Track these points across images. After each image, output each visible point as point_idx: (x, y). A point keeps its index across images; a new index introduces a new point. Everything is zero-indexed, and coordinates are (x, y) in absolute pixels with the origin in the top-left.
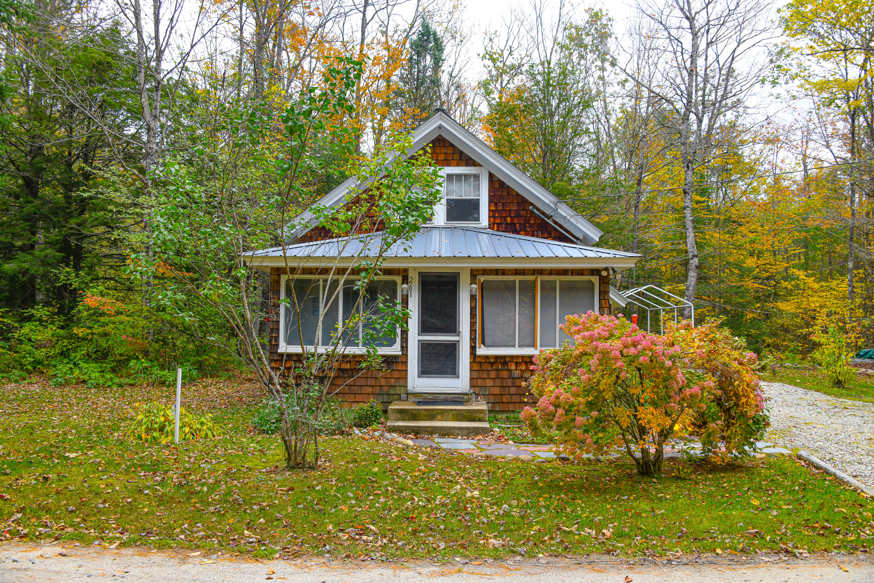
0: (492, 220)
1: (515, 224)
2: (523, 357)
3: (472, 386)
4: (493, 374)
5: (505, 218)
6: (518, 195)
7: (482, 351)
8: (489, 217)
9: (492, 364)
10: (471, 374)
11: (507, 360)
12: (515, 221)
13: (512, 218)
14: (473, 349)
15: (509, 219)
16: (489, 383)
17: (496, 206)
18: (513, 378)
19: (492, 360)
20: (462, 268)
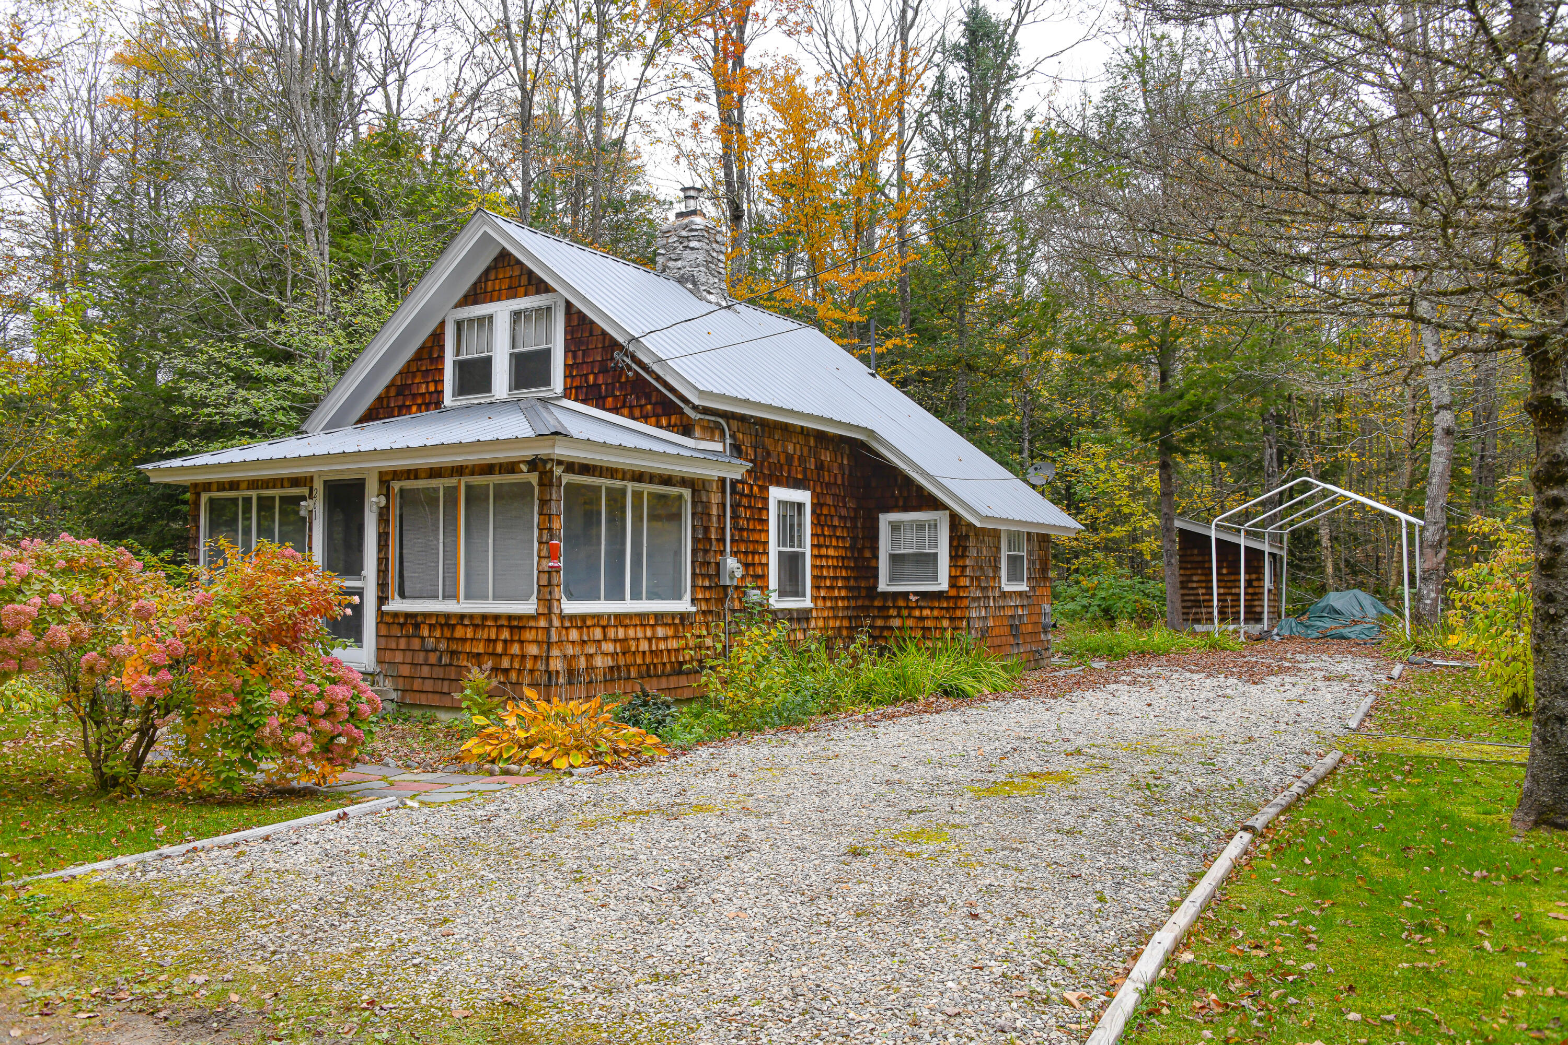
0: (569, 380)
1: (600, 385)
2: (437, 615)
3: (380, 662)
4: (403, 644)
5: (586, 376)
6: (604, 333)
7: (396, 605)
8: (565, 377)
9: (402, 625)
10: (378, 642)
11: (419, 619)
12: (600, 381)
13: (596, 375)
14: (382, 600)
15: (591, 378)
16: (399, 657)
17: (574, 357)
18: (427, 651)
19: (402, 620)
20: (369, 469)
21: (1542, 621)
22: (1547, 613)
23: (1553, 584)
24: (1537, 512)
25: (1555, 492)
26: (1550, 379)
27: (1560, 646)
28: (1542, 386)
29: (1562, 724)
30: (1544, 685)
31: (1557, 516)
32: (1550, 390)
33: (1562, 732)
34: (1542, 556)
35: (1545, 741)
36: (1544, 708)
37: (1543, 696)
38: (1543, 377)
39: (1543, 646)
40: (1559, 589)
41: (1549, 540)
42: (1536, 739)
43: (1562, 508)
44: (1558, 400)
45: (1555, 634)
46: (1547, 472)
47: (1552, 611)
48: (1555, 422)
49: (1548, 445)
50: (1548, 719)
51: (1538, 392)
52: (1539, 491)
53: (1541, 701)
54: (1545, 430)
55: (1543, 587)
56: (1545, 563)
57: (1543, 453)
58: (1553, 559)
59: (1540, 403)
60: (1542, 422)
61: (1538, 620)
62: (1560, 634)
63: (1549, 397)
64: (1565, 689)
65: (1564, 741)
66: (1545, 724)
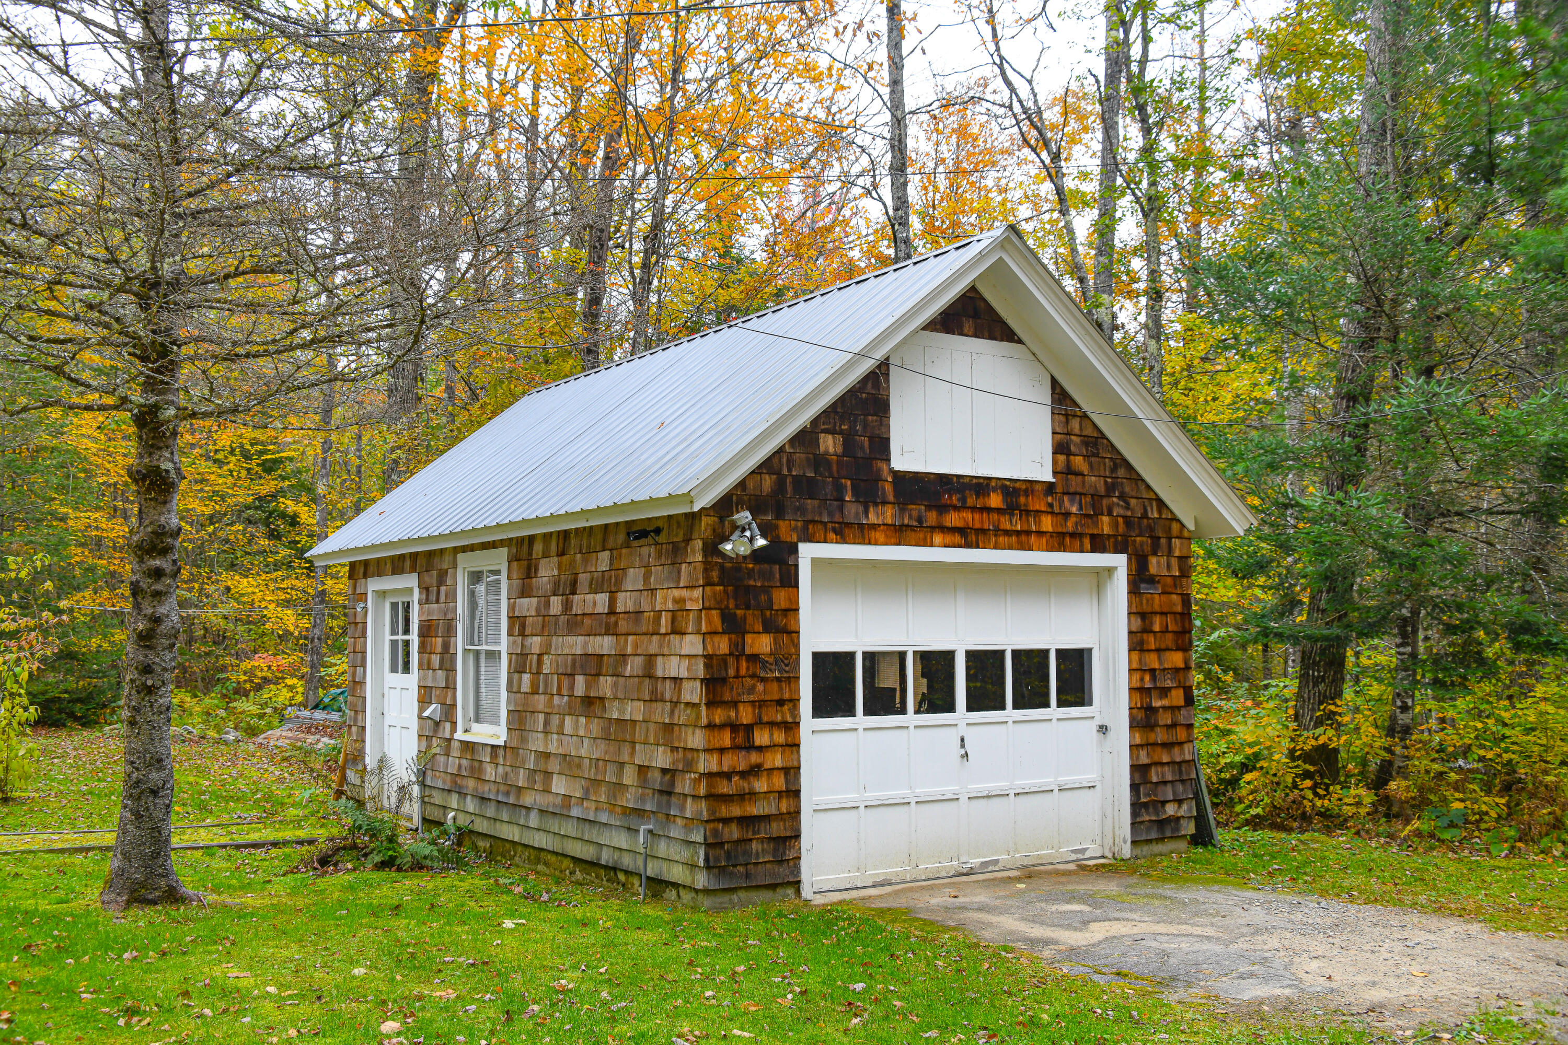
21: (138, 692)
22: (144, 684)
23: (151, 655)
24: (138, 582)
25: (158, 562)
26: (160, 448)
27: (156, 717)
28: (150, 454)
29: (155, 797)
30: (139, 758)
31: (158, 587)
32: (158, 460)
33: (155, 804)
34: (141, 627)
35: (138, 816)
36: (138, 782)
37: (138, 769)
38: (152, 446)
39: (138, 718)
40: (157, 660)
41: (150, 611)
42: (128, 815)
43: (163, 579)
44: (167, 471)
45: (151, 706)
46: (152, 542)
47: (149, 683)
48: (162, 491)
49: (152, 514)
50: (142, 793)
51: (147, 460)
52: (141, 561)
53: (135, 775)
54: (151, 499)
55: (141, 658)
56: (144, 633)
57: (147, 522)
58: (153, 630)
59: (149, 472)
60: (148, 490)
61: (134, 692)
62: (156, 705)
63: (158, 467)
64: (160, 761)
65: (158, 814)
66: (139, 798)
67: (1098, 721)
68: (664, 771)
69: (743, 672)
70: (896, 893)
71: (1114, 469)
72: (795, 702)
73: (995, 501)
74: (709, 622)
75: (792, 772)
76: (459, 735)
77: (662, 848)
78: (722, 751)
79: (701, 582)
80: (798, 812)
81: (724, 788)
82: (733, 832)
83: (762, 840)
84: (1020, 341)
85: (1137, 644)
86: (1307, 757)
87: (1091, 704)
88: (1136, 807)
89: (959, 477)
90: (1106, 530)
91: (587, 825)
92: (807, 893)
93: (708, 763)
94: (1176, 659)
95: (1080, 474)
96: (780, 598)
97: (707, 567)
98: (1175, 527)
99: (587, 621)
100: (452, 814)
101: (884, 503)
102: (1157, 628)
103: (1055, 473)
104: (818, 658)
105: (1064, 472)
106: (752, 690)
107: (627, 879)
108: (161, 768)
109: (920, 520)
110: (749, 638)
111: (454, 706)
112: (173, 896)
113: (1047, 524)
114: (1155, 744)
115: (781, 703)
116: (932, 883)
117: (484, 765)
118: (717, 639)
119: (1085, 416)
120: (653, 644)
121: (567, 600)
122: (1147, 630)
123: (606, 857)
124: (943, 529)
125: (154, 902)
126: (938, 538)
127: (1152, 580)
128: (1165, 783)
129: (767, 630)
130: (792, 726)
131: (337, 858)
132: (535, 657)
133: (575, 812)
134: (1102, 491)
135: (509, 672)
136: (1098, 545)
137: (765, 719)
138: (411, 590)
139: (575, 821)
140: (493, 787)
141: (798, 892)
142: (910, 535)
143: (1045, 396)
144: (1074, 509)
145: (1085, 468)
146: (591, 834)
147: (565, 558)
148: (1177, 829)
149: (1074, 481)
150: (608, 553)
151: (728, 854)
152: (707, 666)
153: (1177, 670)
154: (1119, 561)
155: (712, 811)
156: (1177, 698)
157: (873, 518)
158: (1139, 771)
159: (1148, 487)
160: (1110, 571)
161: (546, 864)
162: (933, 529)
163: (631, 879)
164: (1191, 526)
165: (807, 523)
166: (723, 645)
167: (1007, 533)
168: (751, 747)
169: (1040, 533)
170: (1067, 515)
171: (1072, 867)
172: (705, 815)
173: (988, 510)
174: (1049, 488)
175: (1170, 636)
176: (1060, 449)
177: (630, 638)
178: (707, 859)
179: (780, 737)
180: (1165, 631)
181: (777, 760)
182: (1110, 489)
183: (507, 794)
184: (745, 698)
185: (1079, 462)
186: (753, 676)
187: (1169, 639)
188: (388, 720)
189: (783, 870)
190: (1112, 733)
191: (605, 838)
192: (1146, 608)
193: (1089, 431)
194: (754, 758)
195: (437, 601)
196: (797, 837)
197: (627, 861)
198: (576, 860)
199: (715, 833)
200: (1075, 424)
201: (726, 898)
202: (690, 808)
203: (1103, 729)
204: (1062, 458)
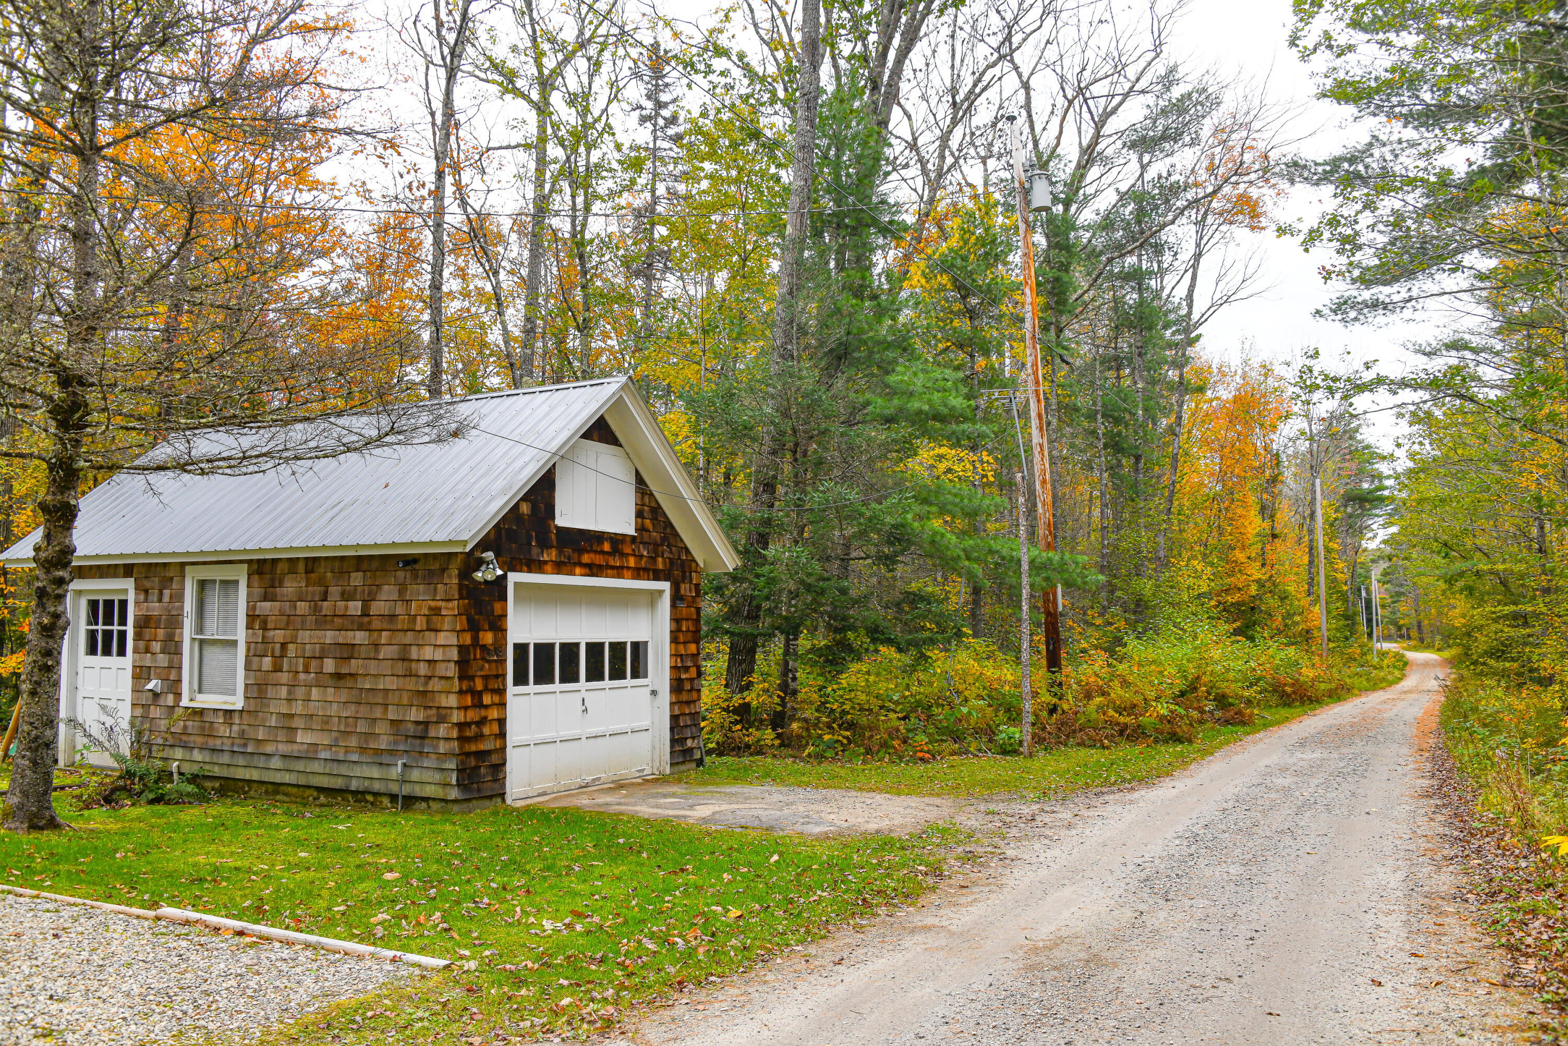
21: (40, 670)
24: (44, 587)
25: (61, 573)
26: (69, 489)
28: (62, 493)
29: (48, 749)
34: (46, 621)
35: (35, 763)
36: (37, 737)
37: (36, 728)
38: (64, 487)
41: (52, 609)
42: (27, 763)
47: (48, 663)
49: (60, 537)
50: (39, 746)
51: (59, 497)
53: (34, 732)
54: (60, 526)
55: (43, 644)
60: (58, 520)
61: (36, 670)
64: (52, 722)
65: (49, 762)
66: (37, 750)
67: (650, 688)
68: (417, 723)
69: (478, 656)
70: (554, 799)
71: (665, 529)
72: (504, 676)
73: (607, 547)
74: (461, 623)
75: (502, 722)
76: (185, 702)
77: (415, 775)
78: (466, 708)
79: (457, 597)
80: (505, 748)
81: (469, 733)
82: (472, 762)
83: (486, 767)
84: (621, 446)
85: (674, 640)
86: (736, 711)
87: (646, 676)
88: (673, 741)
89: (589, 531)
90: (661, 566)
91: (335, 764)
92: (509, 801)
93: (456, 717)
94: (692, 648)
95: (648, 531)
96: (497, 606)
97: (461, 587)
98: (694, 564)
99: (338, 621)
100: (176, 763)
101: (552, 547)
102: (684, 629)
103: (636, 530)
104: (516, 646)
105: (640, 529)
106: (482, 668)
107: (375, 799)
108: (52, 728)
109: (569, 558)
110: (481, 634)
111: (179, 681)
112: (53, 824)
113: (632, 562)
114: (682, 702)
115: (497, 676)
116: (568, 792)
117: (216, 725)
118: (465, 634)
119: (651, 495)
120: (409, 638)
121: (316, 605)
122: (679, 630)
123: (354, 785)
124: (582, 565)
125: (42, 829)
126: (578, 570)
127: (682, 598)
128: (686, 726)
129: (490, 629)
130: (502, 692)
131: (114, 797)
132: (278, 646)
133: (323, 755)
134: (659, 541)
135: (247, 656)
136: (657, 576)
137: (490, 687)
138: (126, 591)
139: (322, 762)
140: (228, 742)
141: (504, 800)
142: (564, 569)
143: (633, 480)
144: (645, 553)
145: (651, 528)
146: (343, 770)
147: (313, 575)
148: (692, 755)
149: (646, 534)
150: (361, 574)
151: (469, 775)
152: (460, 652)
153: (693, 655)
154: (665, 586)
155: (461, 747)
156: (693, 673)
157: (546, 558)
158: (674, 718)
159: (681, 540)
160: (661, 592)
161: (286, 794)
162: (575, 564)
163: (379, 799)
164: (702, 565)
165: (513, 559)
166: (467, 639)
167: (613, 568)
168: (480, 705)
169: (628, 568)
170: (642, 556)
171: (640, 780)
172: (457, 751)
173: (603, 552)
174: (633, 538)
175: (690, 634)
176: (639, 514)
177: (384, 633)
178: (458, 780)
179: (496, 699)
180: (688, 631)
181: (494, 714)
182: (663, 539)
183: (245, 745)
184: (479, 673)
185: (648, 522)
186: (483, 659)
187: (690, 636)
188: (81, 693)
189: (496, 786)
190: (660, 696)
191: (357, 771)
192: (679, 616)
193: (653, 504)
194: (483, 712)
195: (160, 601)
196: (504, 764)
197: (377, 786)
198: (320, 790)
199: (462, 762)
200: (647, 499)
201: (465, 805)
202: (443, 747)
203: (654, 693)
204: (640, 520)
